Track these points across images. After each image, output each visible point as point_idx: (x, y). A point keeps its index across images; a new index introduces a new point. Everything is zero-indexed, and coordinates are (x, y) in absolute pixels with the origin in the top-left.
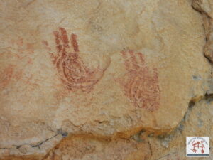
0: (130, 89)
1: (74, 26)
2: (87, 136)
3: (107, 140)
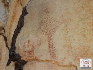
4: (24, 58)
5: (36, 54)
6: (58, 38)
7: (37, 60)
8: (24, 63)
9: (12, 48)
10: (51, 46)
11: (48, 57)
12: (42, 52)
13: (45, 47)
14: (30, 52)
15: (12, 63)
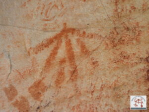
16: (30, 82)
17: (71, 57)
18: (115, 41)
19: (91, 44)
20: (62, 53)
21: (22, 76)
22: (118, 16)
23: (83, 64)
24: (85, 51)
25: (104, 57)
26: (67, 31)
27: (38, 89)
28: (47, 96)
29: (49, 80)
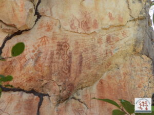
0: (119, 20)
1: (111, 12)
2: (113, 26)
3: (116, 26)
4: (41, 14)
5: (45, 14)
6: (54, 10)
7: (45, 16)
8: (41, 16)
9: (36, 10)
10: (51, 12)
11: (50, 16)
12: (48, 14)
13: (49, 12)
14: (43, 13)
15: (36, 16)
16: (37, 44)
17: (45, 41)
18: (53, 39)
19: (48, 39)
20: (43, 40)
21: (36, 43)
22: (53, 35)
23: (47, 42)
24: (47, 40)
25: (51, 41)
26: (44, 37)
27: (39, 46)
28: (40, 47)
29: (41, 44)
